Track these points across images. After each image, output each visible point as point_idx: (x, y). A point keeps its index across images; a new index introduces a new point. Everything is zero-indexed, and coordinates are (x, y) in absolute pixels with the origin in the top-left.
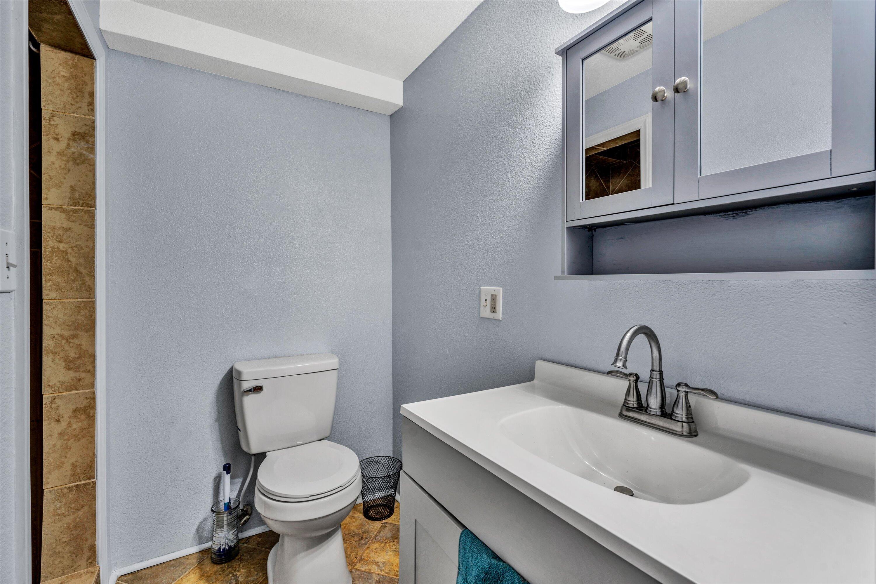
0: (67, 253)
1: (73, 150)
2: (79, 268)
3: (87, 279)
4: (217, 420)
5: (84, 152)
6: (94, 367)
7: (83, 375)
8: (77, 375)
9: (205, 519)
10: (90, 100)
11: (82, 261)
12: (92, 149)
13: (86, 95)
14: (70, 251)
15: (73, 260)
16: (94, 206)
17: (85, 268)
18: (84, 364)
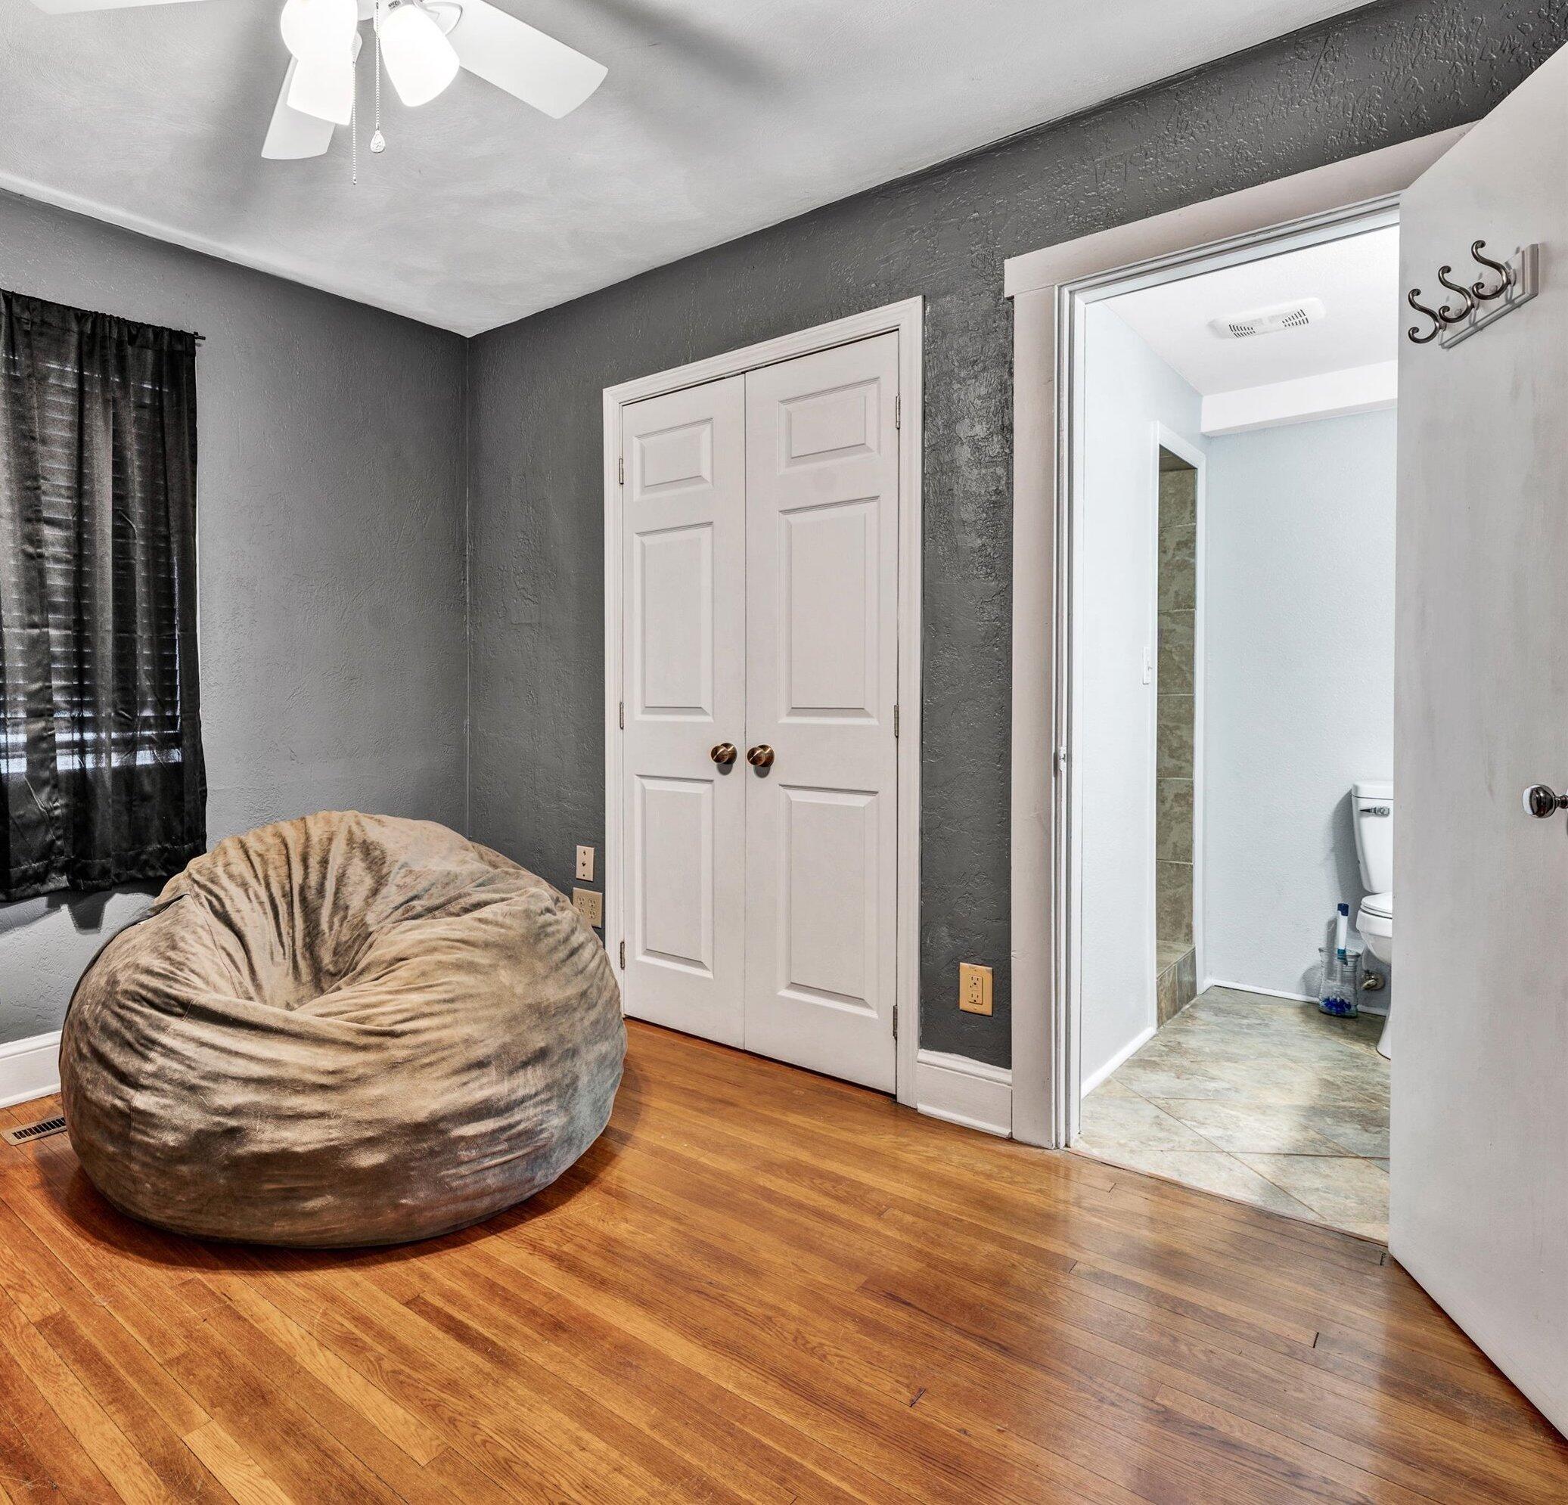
0: (1171, 652)
1: (1177, 558)
2: (1181, 665)
3: (1188, 675)
4: (1332, 850)
5: (1187, 558)
6: (1192, 758)
7: (1184, 764)
8: (1178, 763)
9: (1314, 967)
10: (1192, 508)
11: (1184, 659)
12: (1193, 555)
13: (1189, 505)
14: (1174, 650)
15: (1177, 658)
16: (1194, 607)
17: (1186, 665)
18: (1185, 754)
